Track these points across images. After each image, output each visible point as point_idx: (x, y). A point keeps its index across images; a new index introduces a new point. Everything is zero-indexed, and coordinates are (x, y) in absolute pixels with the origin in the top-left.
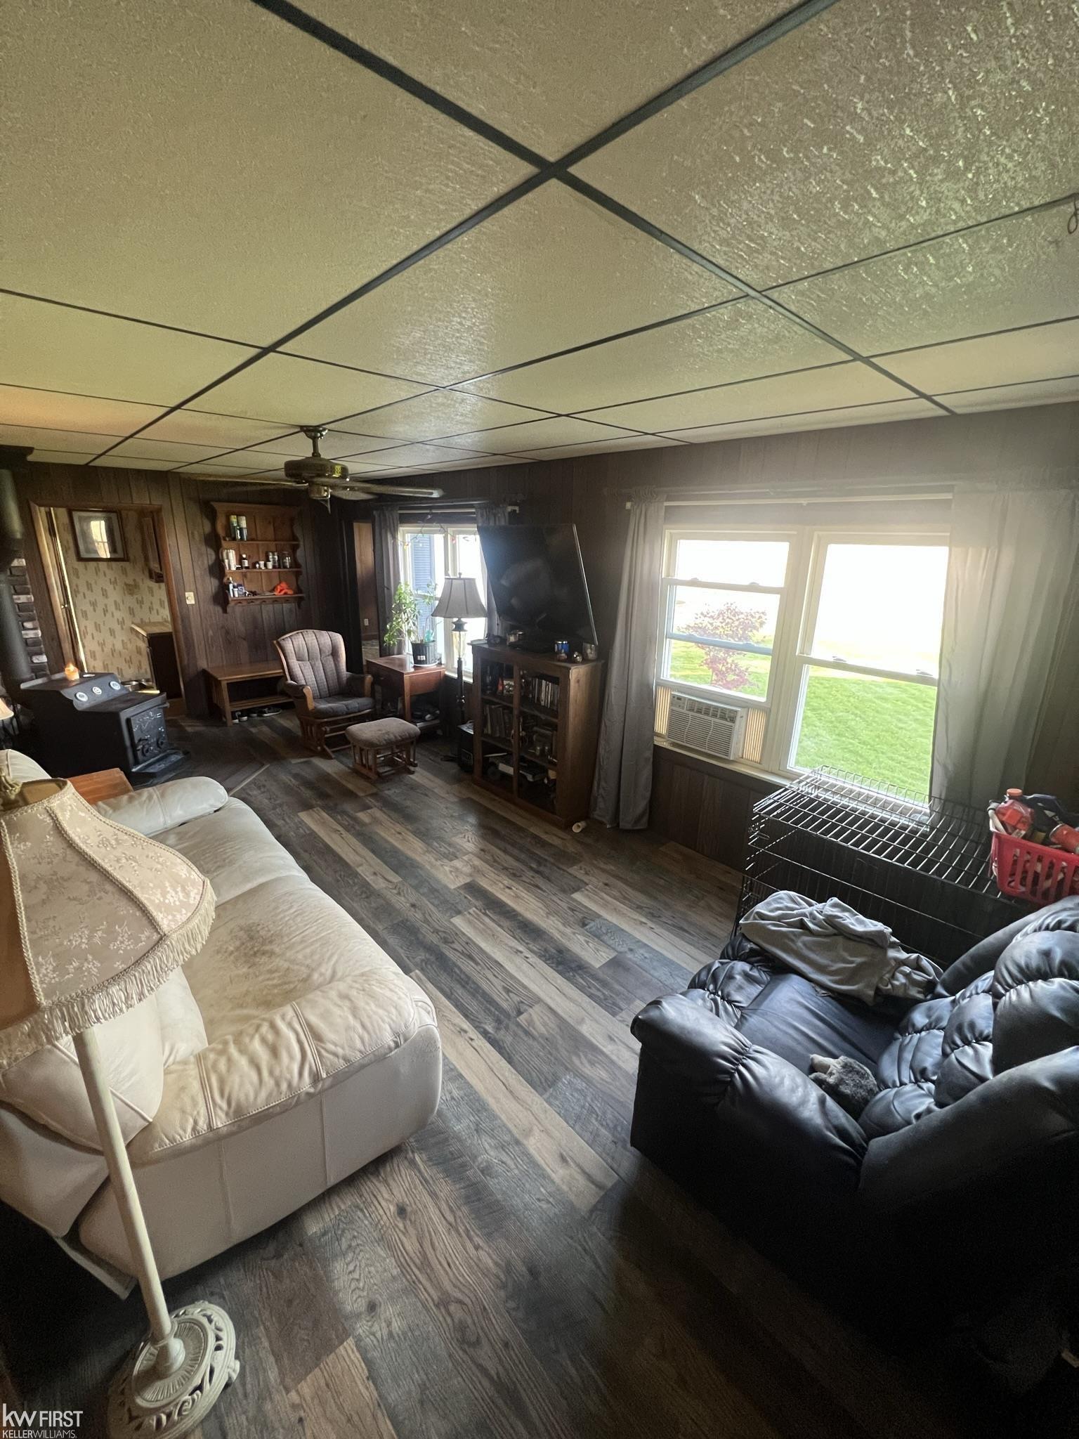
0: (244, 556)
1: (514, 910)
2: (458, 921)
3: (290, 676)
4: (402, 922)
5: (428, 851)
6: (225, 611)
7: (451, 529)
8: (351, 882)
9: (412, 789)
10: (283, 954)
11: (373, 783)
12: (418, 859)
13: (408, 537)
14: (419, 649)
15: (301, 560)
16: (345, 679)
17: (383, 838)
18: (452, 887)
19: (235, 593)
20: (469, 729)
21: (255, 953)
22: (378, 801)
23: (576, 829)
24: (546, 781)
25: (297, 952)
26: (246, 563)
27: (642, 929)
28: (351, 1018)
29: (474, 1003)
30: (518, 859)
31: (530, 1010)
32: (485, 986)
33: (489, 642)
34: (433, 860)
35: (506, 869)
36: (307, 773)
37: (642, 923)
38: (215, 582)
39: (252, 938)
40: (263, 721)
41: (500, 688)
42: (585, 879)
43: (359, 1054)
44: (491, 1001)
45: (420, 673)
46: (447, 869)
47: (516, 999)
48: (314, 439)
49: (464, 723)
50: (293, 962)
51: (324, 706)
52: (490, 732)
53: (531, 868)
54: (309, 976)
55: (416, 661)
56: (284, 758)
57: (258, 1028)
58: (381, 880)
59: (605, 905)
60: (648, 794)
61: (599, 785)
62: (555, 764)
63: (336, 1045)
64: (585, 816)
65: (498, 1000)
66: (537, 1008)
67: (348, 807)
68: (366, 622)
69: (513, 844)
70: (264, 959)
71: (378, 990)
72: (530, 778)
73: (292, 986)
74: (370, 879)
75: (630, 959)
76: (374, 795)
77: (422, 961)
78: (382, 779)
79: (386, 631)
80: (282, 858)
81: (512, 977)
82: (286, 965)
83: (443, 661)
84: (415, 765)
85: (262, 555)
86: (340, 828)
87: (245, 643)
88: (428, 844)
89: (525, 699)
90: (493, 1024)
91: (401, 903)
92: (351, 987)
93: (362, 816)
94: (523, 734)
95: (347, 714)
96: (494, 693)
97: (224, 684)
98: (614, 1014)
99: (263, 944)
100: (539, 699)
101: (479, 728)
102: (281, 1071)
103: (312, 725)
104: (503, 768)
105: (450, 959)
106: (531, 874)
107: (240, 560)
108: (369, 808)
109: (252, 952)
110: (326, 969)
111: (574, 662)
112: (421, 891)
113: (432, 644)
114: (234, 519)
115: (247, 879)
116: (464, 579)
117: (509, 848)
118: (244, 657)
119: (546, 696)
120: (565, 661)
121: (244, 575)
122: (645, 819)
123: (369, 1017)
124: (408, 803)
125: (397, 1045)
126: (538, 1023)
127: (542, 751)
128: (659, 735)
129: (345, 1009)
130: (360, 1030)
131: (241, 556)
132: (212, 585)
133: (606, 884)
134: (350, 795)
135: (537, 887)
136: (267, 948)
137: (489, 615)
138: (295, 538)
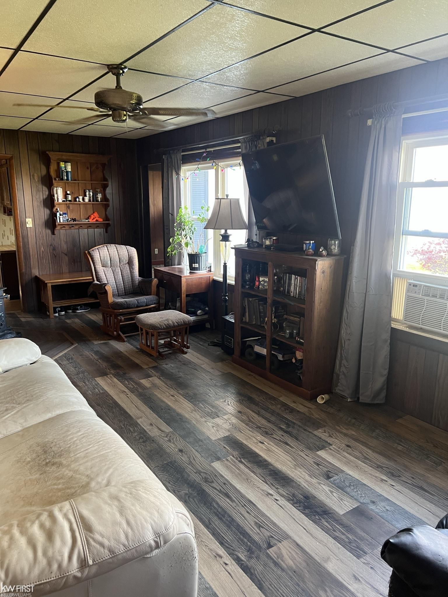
0: (68, 192)
1: (266, 461)
2: (217, 465)
3: (97, 277)
4: (171, 462)
5: (195, 411)
6: (53, 233)
7: (222, 164)
8: (132, 429)
9: (184, 364)
10: (69, 465)
11: (155, 359)
12: (187, 416)
13: (188, 174)
14: (194, 258)
15: (109, 196)
16: (137, 282)
17: (158, 398)
18: (213, 438)
19: (61, 219)
20: (231, 319)
21: (47, 464)
22: (157, 372)
23: (320, 400)
24: (294, 361)
25: (80, 465)
26: (70, 197)
27: (383, 485)
28: (118, 515)
29: (230, 533)
30: (269, 421)
31: (279, 545)
32: (238, 519)
33: (248, 246)
34: (198, 417)
35: (260, 428)
36: (105, 350)
37: (382, 480)
38: (47, 211)
39: (45, 452)
40: (76, 315)
41: (257, 283)
42: (329, 440)
43: (122, 547)
44: (245, 534)
45: (194, 276)
46: (210, 424)
47: (267, 534)
48: (118, 75)
49: (227, 315)
50: (76, 471)
51: (120, 300)
52: (247, 321)
53: (281, 429)
54: (88, 484)
55: (192, 268)
56: (89, 340)
57: (39, 516)
58: (156, 430)
59: (348, 463)
60: (386, 372)
61: (340, 364)
62: (302, 344)
63: (103, 536)
64: (329, 391)
65: (250, 532)
66: (285, 543)
67: (134, 375)
68: (156, 251)
69: (266, 409)
70: (54, 468)
71: (144, 495)
72: (280, 357)
73: (73, 491)
74: (146, 428)
75: (372, 510)
76: (154, 368)
77: (186, 494)
78: (161, 356)
79: (170, 244)
80: (76, 398)
81: (263, 515)
82: (70, 474)
83: (212, 269)
84: (188, 348)
85: (81, 192)
86: (127, 390)
87: (67, 258)
88: (195, 405)
89: (276, 292)
90: (246, 553)
91: (171, 448)
92: (121, 491)
93: (144, 382)
94: (275, 320)
95: (137, 307)
96: (252, 287)
97: (49, 285)
98: (358, 557)
99: (53, 457)
100: (289, 291)
101: (240, 318)
102: (53, 553)
103: (111, 316)
104: (258, 349)
105: (210, 495)
106: (280, 433)
107: (66, 195)
108: (151, 377)
109: (44, 463)
110: (102, 479)
111: (321, 255)
112: (187, 440)
113: (204, 254)
114: (62, 165)
115: (48, 410)
116: (230, 200)
117: (263, 412)
118: (65, 268)
119: (295, 288)
120: (312, 255)
121: (68, 207)
122: (383, 394)
123: (134, 516)
124: (181, 374)
125: (158, 546)
126: (286, 556)
127: (291, 334)
128: (396, 320)
129: (114, 507)
130: (125, 525)
131: (66, 192)
132: (45, 213)
133: (348, 446)
134: (136, 367)
135: (287, 444)
136: (56, 460)
137: (249, 228)
138: (105, 179)
